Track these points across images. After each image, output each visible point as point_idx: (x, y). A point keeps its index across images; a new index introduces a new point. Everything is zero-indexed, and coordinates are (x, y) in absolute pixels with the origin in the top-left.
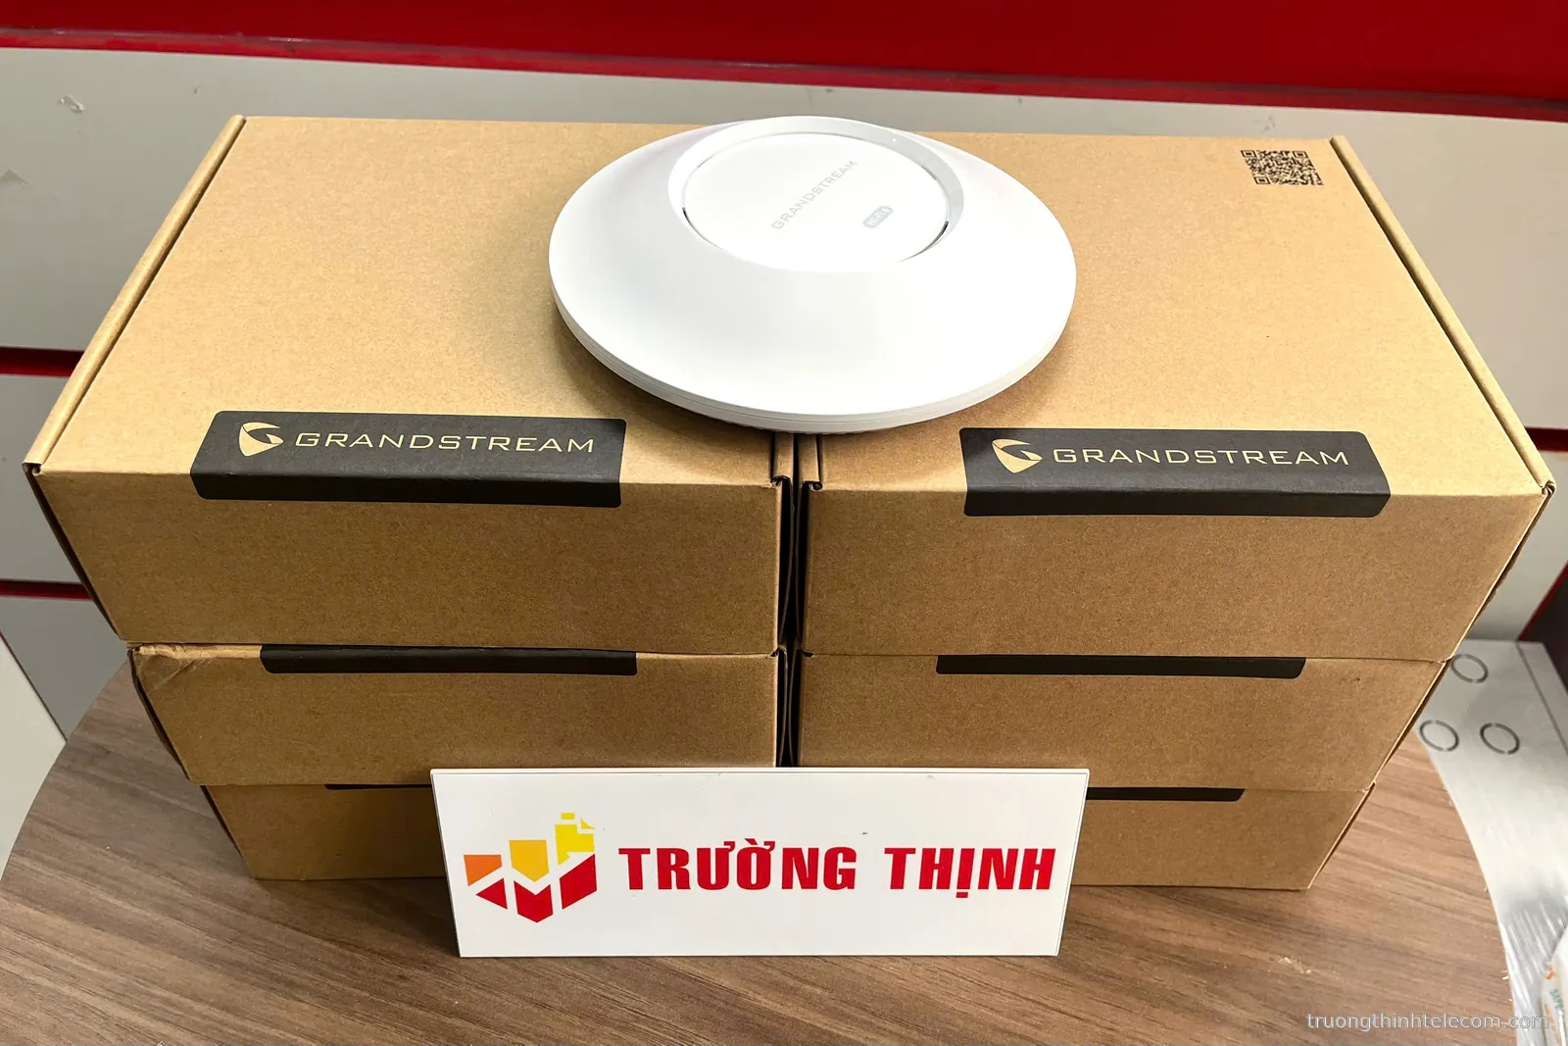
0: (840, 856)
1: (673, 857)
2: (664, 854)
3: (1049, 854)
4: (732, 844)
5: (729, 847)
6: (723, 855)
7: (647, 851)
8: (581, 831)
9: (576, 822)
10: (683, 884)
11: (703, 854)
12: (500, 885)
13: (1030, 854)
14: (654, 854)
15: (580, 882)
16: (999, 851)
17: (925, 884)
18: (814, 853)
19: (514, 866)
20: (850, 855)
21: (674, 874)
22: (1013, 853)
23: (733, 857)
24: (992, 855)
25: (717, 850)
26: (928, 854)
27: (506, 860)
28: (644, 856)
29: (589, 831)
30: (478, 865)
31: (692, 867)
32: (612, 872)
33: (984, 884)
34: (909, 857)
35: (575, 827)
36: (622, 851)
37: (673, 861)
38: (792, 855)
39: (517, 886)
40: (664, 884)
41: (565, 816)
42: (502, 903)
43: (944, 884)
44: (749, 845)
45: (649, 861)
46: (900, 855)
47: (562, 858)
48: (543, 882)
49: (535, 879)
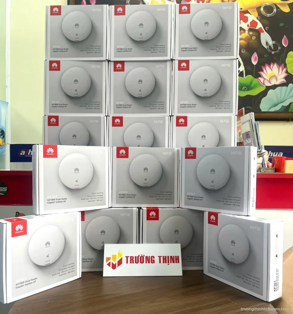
2: (131, 257)
3: (178, 257)
7: (129, 257)
9: (120, 252)
12: (110, 263)
13: (176, 257)
15: (120, 262)
16: (172, 256)
17: (164, 263)
18: (149, 257)
19: (112, 259)
20: (154, 257)
22: (174, 257)
23: (139, 257)
26: (163, 257)
29: (122, 253)
30: (108, 259)
31: (134, 259)
32: (124, 261)
33: (171, 263)
35: (120, 253)
36: (126, 257)
38: (147, 257)
39: (112, 263)
40: (131, 263)
41: (120, 251)
43: (166, 262)
44: (141, 256)
45: (129, 259)
46: (160, 257)
47: (118, 258)
48: (116, 262)
49: (114, 262)
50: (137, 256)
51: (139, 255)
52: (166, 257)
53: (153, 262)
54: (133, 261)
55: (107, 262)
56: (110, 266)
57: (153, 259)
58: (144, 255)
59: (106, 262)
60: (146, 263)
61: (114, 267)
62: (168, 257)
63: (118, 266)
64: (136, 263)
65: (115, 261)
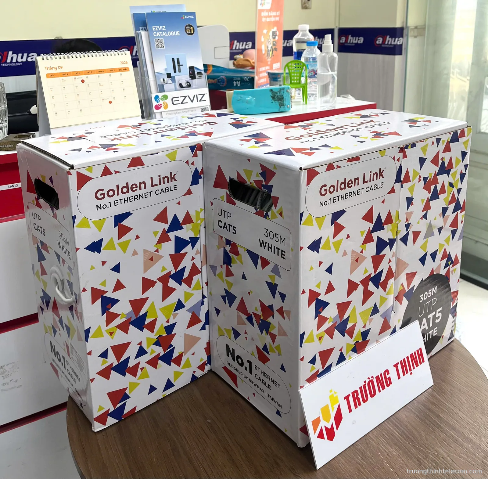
1: (355, 394)
7: (350, 395)
8: (335, 395)
9: (333, 392)
10: (360, 404)
11: (361, 389)
12: (321, 430)
13: (418, 352)
15: (338, 418)
17: (404, 373)
18: (381, 375)
19: (323, 419)
20: (388, 372)
22: (415, 353)
23: (367, 386)
24: (412, 356)
26: (401, 363)
27: (321, 419)
30: (316, 424)
31: (360, 396)
33: (414, 368)
34: (398, 366)
35: (333, 395)
36: (345, 398)
39: (325, 427)
40: (356, 406)
41: (330, 391)
43: (407, 372)
44: (369, 380)
47: (333, 410)
48: (331, 422)
49: (328, 422)
50: (362, 384)
51: (365, 382)
52: (404, 360)
53: (389, 382)
54: (359, 400)
56: (323, 438)
57: (388, 376)
58: (373, 377)
59: (315, 431)
60: (380, 391)
61: (331, 434)
62: (408, 358)
63: (337, 427)
64: (364, 401)
65: (329, 420)
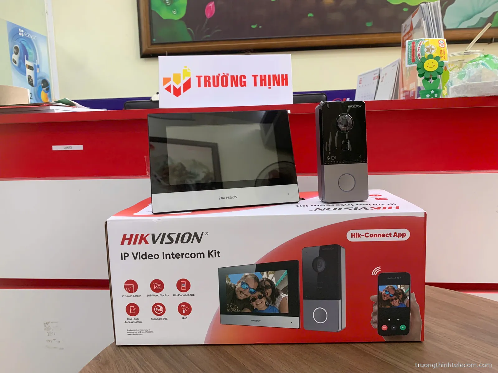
0: (243, 77)
1: (207, 78)
2: (205, 77)
3: (286, 76)
4: (219, 74)
5: (219, 75)
6: (218, 77)
7: (202, 76)
9: (187, 68)
10: (210, 86)
11: (214, 77)
12: (170, 87)
13: (282, 75)
14: (203, 77)
15: (187, 86)
16: (276, 75)
17: (261, 85)
18: (237, 76)
19: (174, 81)
20: (245, 77)
21: (207, 83)
22: (279, 75)
23: (220, 78)
24: (274, 76)
25: (217, 76)
26: (261, 76)
27: (172, 79)
28: (201, 78)
29: (189, 71)
30: (166, 80)
31: (211, 81)
32: (194, 83)
33: (274, 85)
34: (257, 77)
35: (186, 70)
36: (197, 76)
37: (207, 79)
38: (232, 77)
39: (174, 86)
40: (205, 86)
41: (185, 67)
42: (170, 91)
43: (265, 85)
44: (223, 75)
45: (202, 80)
46: (255, 77)
48: (180, 85)
50: (216, 75)
52: (265, 76)
53: (244, 84)
54: (209, 83)
55: (164, 85)
57: (243, 80)
58: (228, 74)
60: (232, 86)
62: (269, 76)
63: (184, 91)
64: (214, 86)
65: (178, 83)
